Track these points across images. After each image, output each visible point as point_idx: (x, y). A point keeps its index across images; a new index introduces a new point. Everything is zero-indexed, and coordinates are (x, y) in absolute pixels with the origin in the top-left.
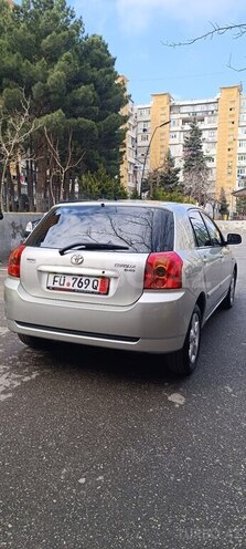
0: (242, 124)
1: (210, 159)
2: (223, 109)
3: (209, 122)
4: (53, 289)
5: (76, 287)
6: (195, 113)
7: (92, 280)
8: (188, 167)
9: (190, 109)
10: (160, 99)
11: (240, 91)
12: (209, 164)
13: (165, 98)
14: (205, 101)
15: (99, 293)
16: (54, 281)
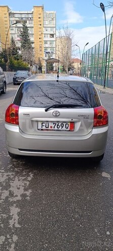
0: (45, 26)
1: (33, 43)
2: (35, 17)
3: (29, 24)
4: (42, 130)
5: (56, 128)
6: (22, 18)
7: (65, 124)
8: (23, 46)
9: (19, 16)
10: (3, 9)
11: (43, 9)
12: (33, 45)
13: (6, 8)
14: (26, 12)
15: (69, 131)
16: (42, 126)
